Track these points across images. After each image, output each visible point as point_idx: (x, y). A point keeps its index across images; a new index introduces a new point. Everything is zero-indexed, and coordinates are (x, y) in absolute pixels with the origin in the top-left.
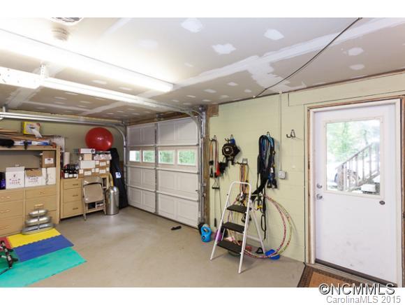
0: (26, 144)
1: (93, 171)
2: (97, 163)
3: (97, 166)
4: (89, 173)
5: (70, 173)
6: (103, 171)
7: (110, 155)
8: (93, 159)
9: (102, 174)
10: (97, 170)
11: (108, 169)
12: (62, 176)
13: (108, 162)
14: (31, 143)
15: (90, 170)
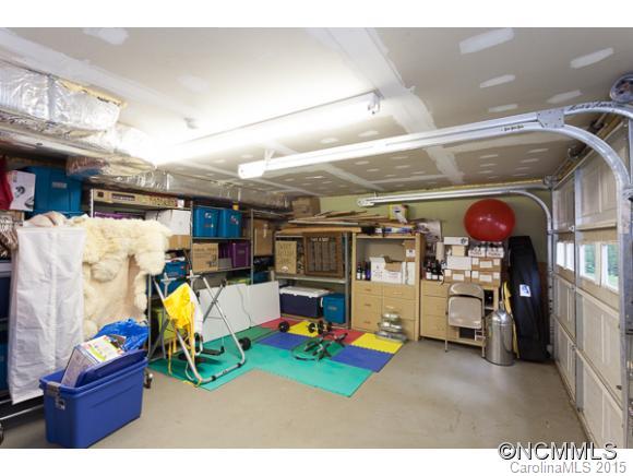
0: (385, 231)
1: (468, 274)
2: (476, 262)
3: (474, 268)
4: (461, 278)
5: (433, 273)
6: (488, 278)
7: (501, 250)
8: (467, 254)
9: (485, 283)
10: (475, 274)
11: (497, 276)
12: (422, 276)
13: (497, 263)
14: (390, 230)
15: (462, 272)
